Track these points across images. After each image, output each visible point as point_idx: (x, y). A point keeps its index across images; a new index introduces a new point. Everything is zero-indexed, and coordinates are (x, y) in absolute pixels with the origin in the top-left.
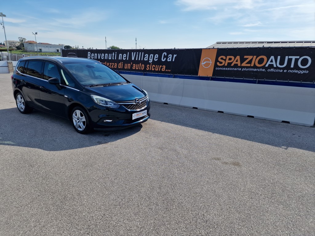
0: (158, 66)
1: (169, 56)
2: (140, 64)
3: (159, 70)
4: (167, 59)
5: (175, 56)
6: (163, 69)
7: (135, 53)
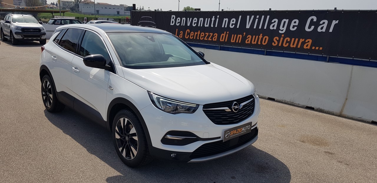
0: (297, 39)
1: (321, 23)
2: (261, 35)
3: (299, 47)
4: (316, 29)
5: (334, 22)
6: (307, 46)
7: (253, 17)
